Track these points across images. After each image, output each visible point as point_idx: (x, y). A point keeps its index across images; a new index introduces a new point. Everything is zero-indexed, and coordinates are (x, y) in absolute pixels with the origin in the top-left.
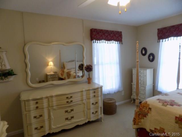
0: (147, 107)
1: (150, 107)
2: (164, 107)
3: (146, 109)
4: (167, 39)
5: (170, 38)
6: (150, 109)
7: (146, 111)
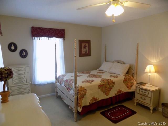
0: (83, 90)
1: (85, 88)
2: (91, 84)
3: (83, 91)
4: (41, 38)
5: (43, 38)
6: (86, 90)
7: (84, 92)
